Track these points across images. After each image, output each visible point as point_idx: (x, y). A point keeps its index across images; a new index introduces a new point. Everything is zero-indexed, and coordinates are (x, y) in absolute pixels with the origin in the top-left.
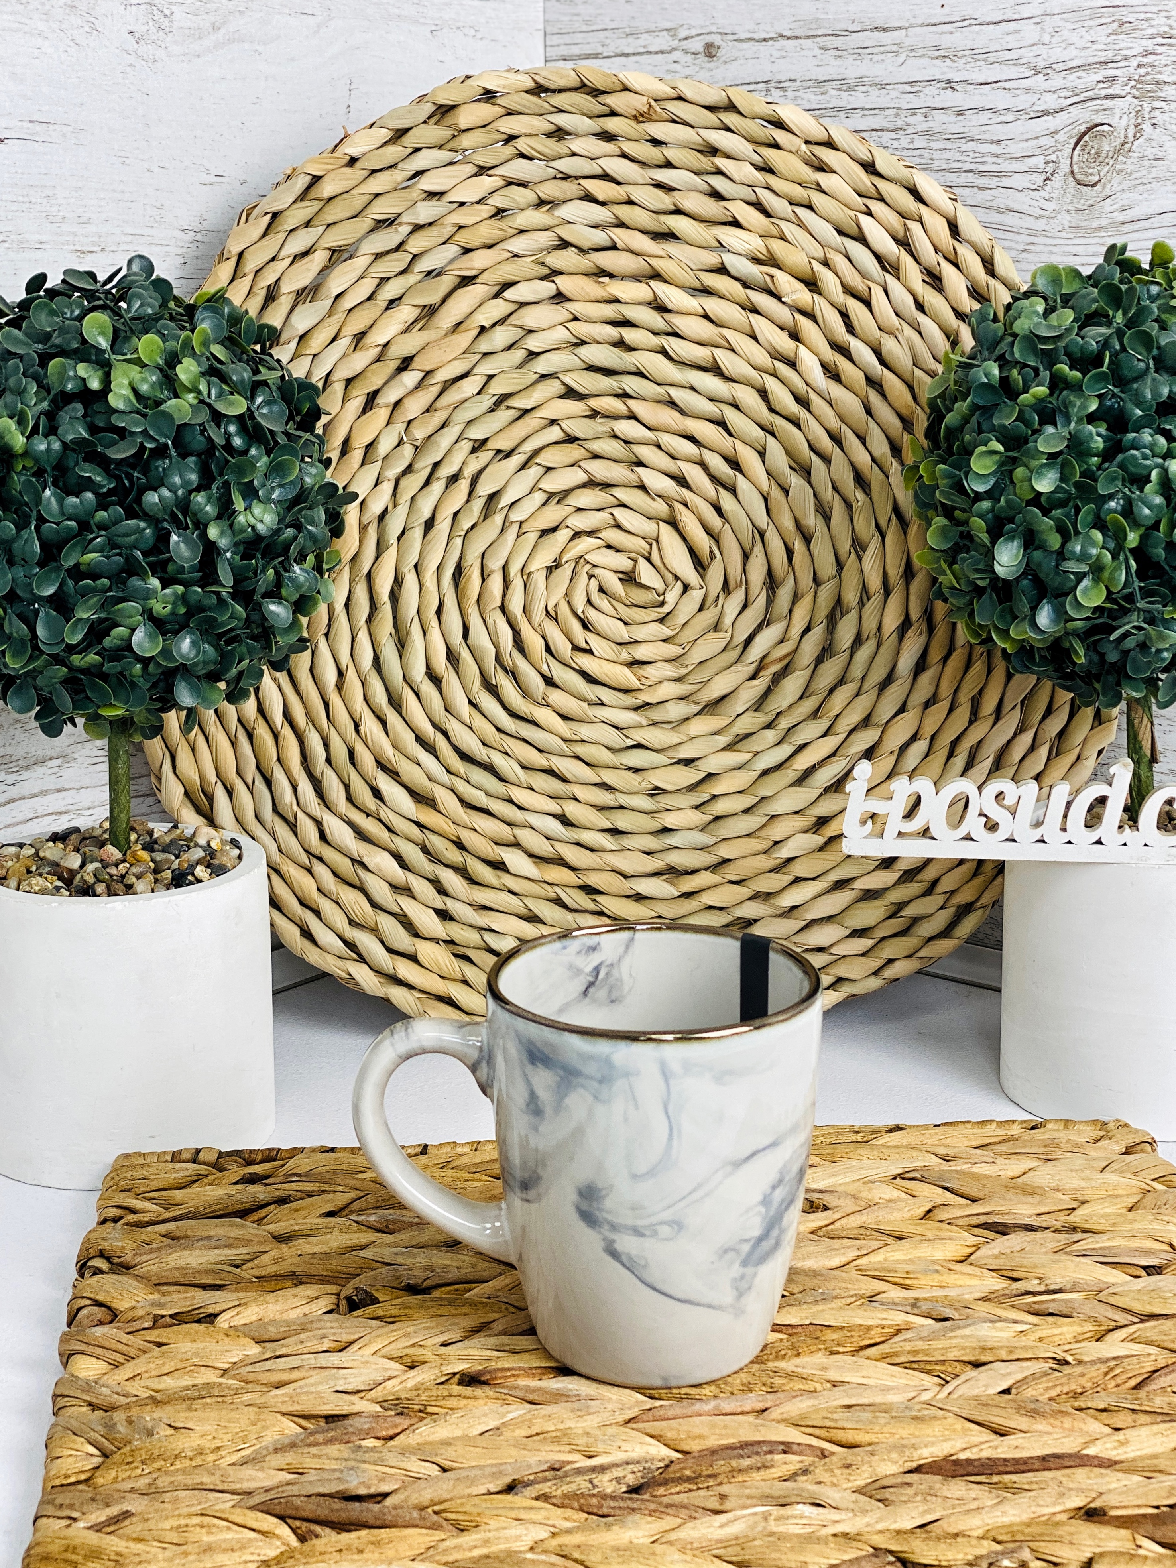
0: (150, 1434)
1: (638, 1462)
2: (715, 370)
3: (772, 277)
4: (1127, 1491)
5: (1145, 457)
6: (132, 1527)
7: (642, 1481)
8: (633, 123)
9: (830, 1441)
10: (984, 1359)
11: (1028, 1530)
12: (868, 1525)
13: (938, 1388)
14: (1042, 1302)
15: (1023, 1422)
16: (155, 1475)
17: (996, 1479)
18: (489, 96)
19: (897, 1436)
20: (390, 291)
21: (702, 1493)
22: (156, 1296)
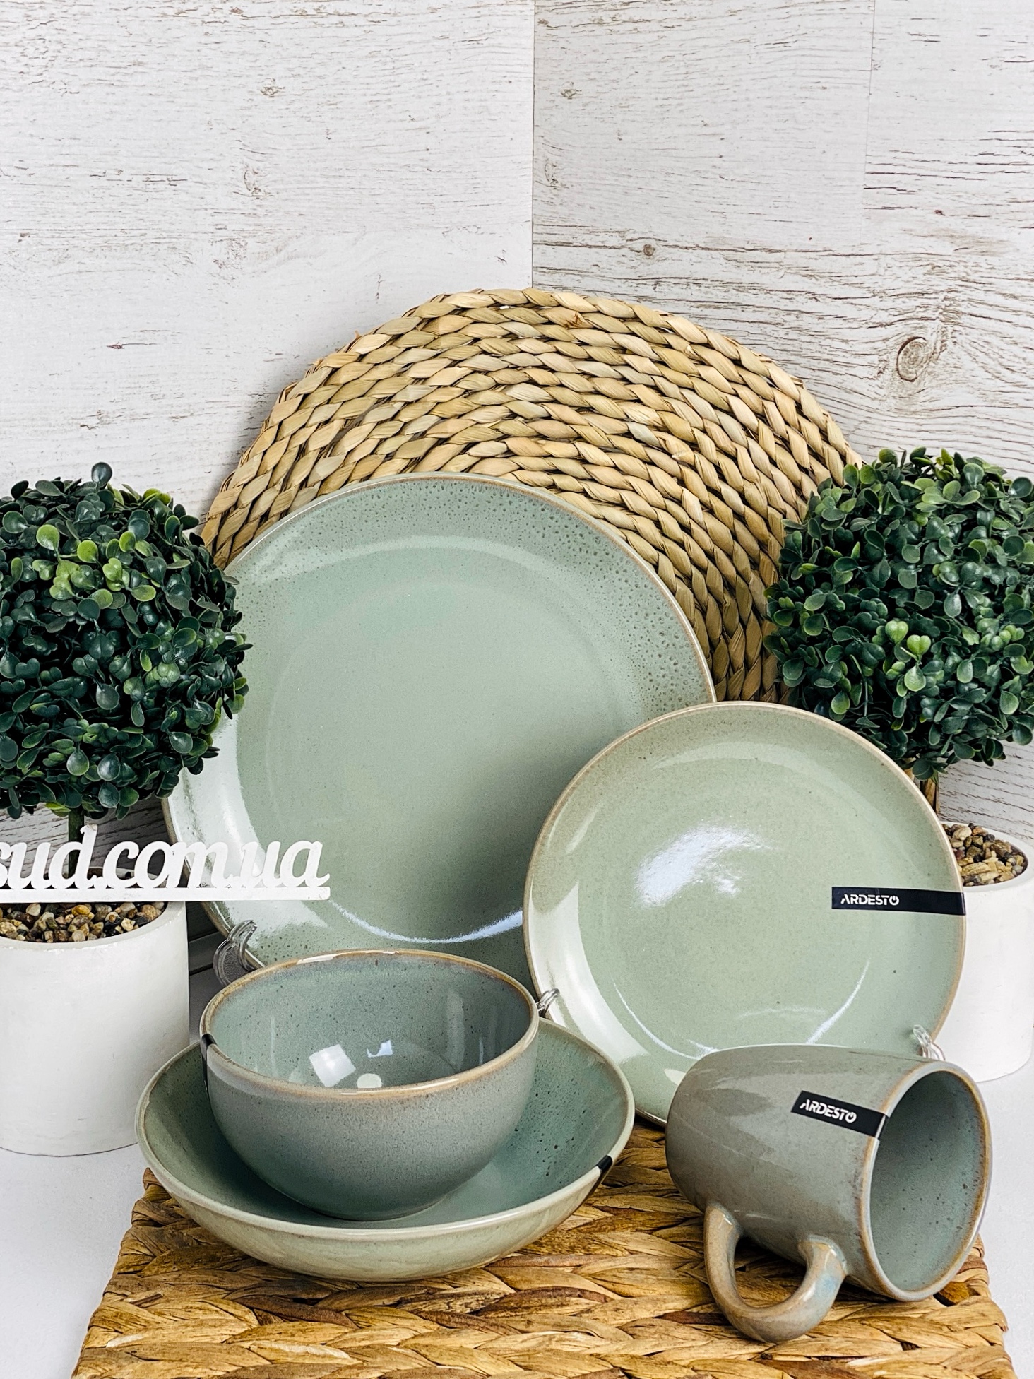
1: (484, 1294)
2: (622, 505)
3: (665, 441)
6: (159, 1305)
7: (483, 1307)
8: (564, 330)
9: (614, 1292)
12: (617, 1351)
18: (461, 311)
20: (386, 448)
21: (517, 1319)
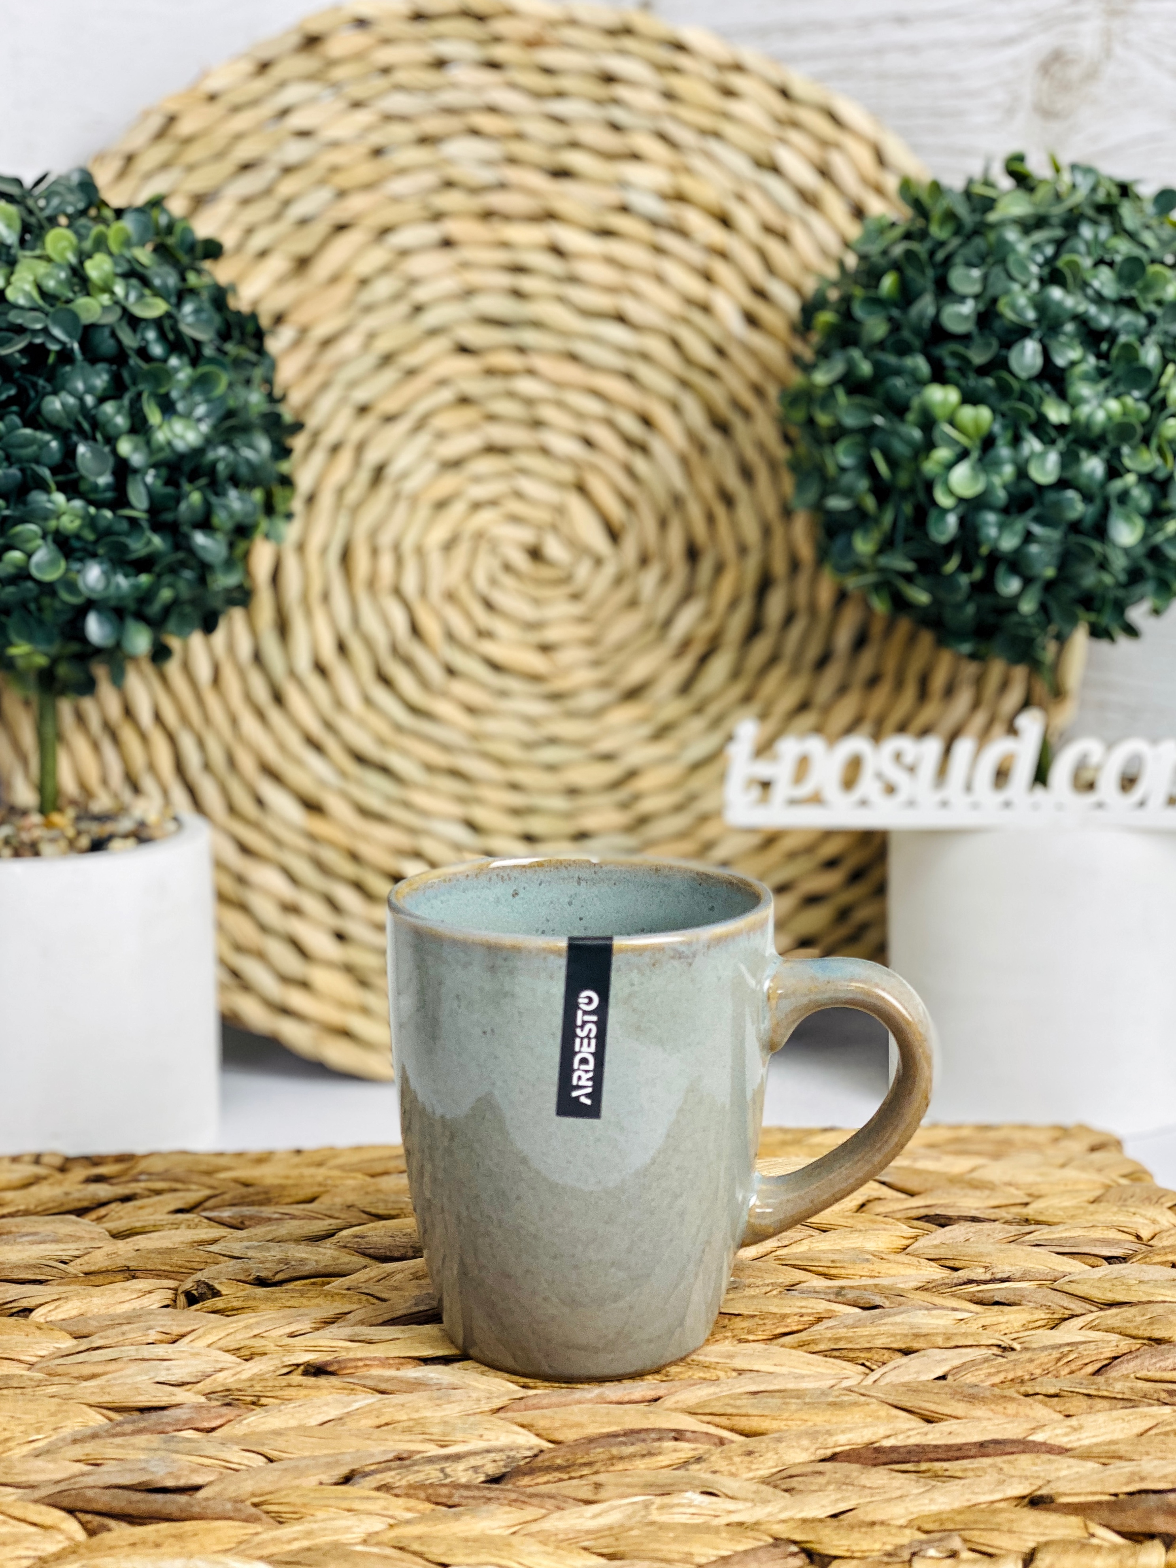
1: (502, 1450)
2: (620, 317)
3: (681, 216)
4: (1079, 1478)
7: (504, 1470)
8: (521, 49)
9: (730, 1430)
10: (915, 1345)
11: (959, 1518)
12: (770, 1514)
13: (862, 1377)
14: (988, 1290)
15: (958, 1408)
17: (924, 1466)
19: (810, 1424)
21: (575, 1482)
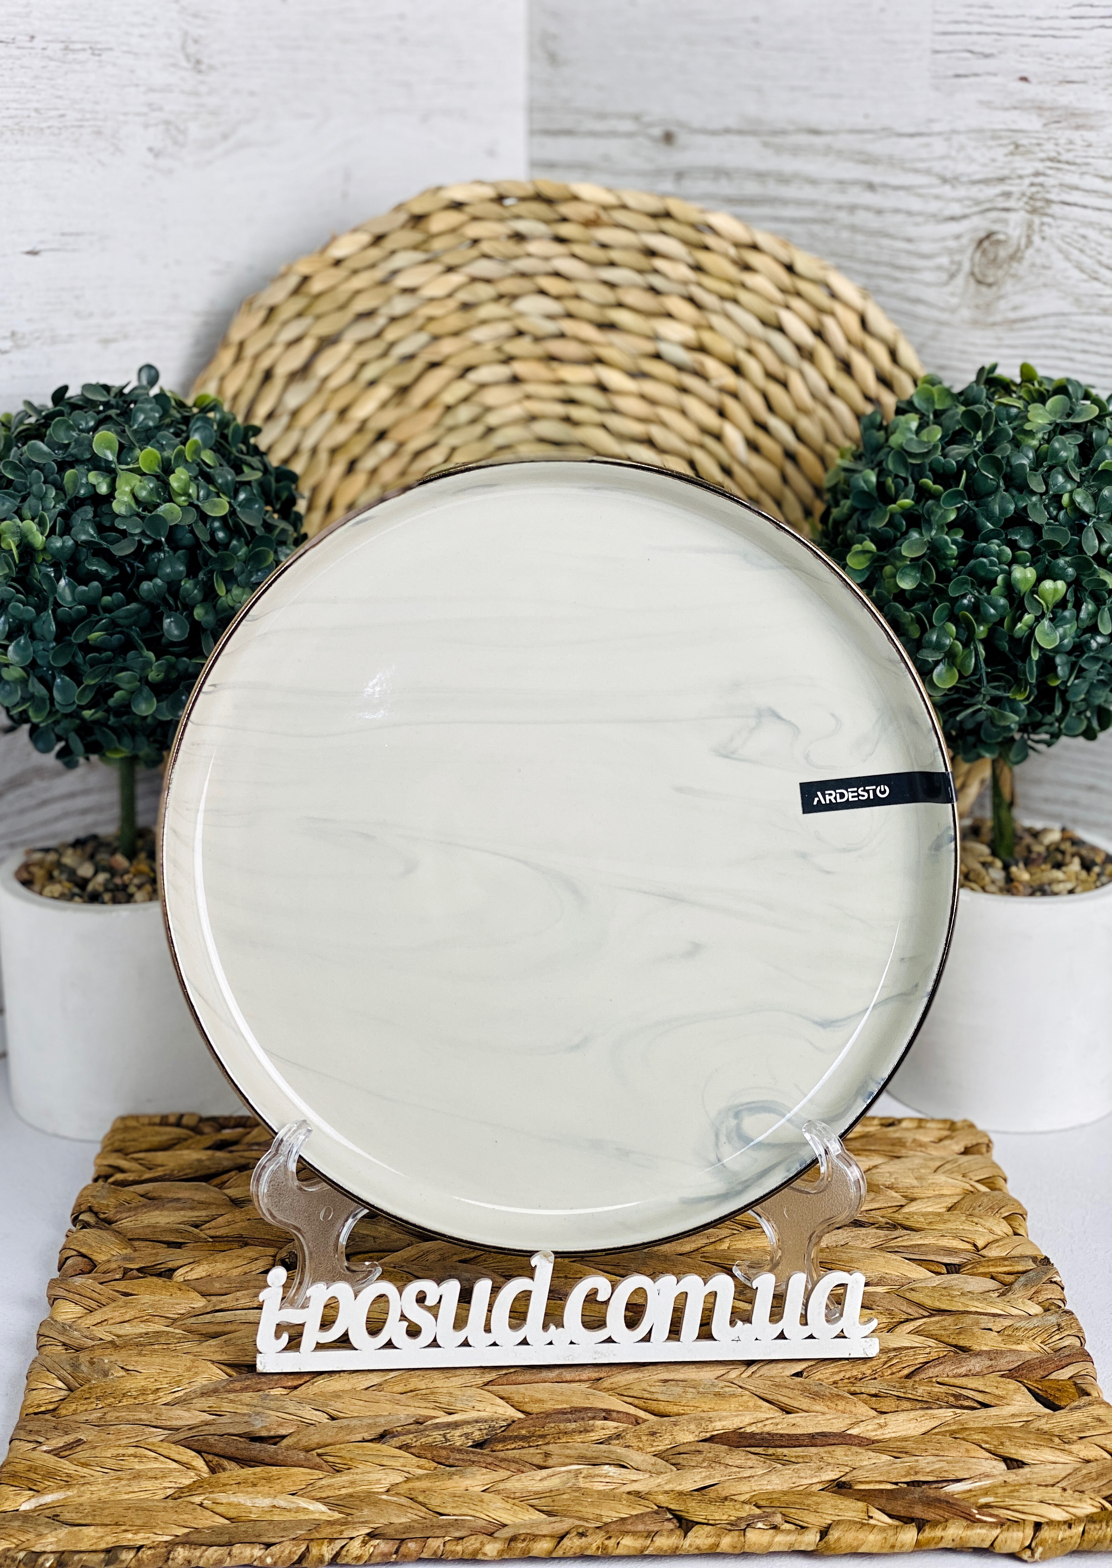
0: (106, 1375)
1: (486, 1421)
2: (650, 442)
3: (702, 364)
4: (873, 1468)
5: (992, 564)
6: (82, 1454)
7: (486, 1437)
8: (581, 228)
9: (645, 1410)
11: (785, 1498)
12: (658, 1485)
15: (805, 1403)
16: (105, 1410)
17: (770, 1451)
18: (457, 206)
19: (699, 1410)
21: (532, 1450)
22: (129, 1251)
